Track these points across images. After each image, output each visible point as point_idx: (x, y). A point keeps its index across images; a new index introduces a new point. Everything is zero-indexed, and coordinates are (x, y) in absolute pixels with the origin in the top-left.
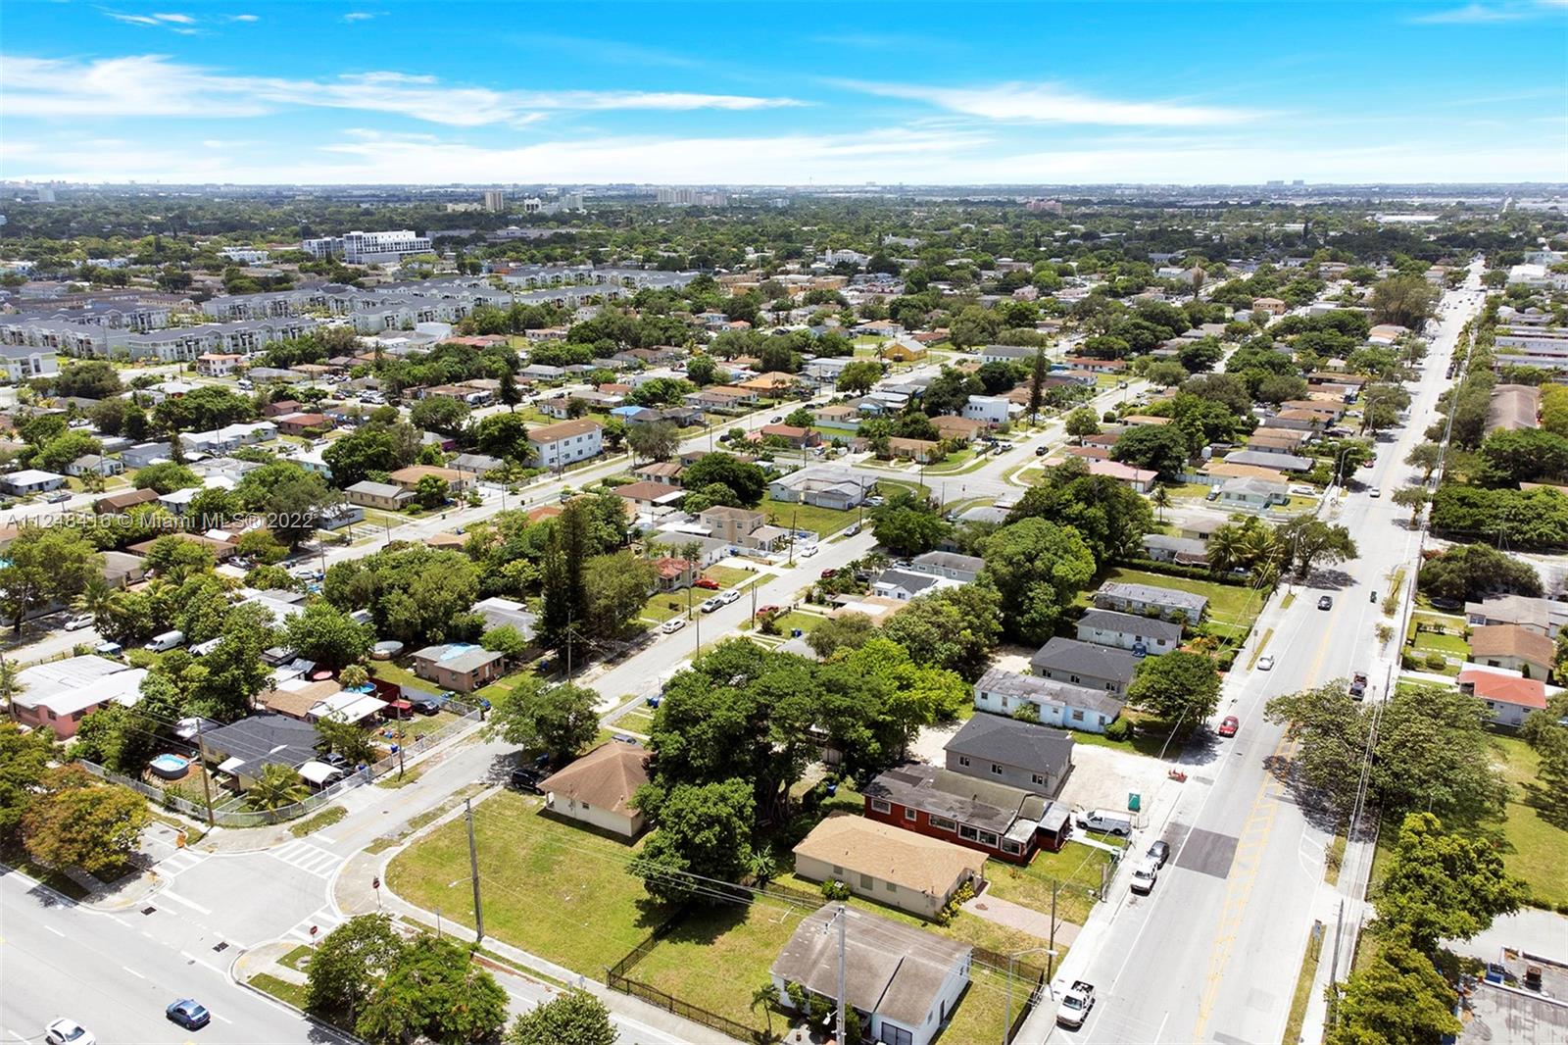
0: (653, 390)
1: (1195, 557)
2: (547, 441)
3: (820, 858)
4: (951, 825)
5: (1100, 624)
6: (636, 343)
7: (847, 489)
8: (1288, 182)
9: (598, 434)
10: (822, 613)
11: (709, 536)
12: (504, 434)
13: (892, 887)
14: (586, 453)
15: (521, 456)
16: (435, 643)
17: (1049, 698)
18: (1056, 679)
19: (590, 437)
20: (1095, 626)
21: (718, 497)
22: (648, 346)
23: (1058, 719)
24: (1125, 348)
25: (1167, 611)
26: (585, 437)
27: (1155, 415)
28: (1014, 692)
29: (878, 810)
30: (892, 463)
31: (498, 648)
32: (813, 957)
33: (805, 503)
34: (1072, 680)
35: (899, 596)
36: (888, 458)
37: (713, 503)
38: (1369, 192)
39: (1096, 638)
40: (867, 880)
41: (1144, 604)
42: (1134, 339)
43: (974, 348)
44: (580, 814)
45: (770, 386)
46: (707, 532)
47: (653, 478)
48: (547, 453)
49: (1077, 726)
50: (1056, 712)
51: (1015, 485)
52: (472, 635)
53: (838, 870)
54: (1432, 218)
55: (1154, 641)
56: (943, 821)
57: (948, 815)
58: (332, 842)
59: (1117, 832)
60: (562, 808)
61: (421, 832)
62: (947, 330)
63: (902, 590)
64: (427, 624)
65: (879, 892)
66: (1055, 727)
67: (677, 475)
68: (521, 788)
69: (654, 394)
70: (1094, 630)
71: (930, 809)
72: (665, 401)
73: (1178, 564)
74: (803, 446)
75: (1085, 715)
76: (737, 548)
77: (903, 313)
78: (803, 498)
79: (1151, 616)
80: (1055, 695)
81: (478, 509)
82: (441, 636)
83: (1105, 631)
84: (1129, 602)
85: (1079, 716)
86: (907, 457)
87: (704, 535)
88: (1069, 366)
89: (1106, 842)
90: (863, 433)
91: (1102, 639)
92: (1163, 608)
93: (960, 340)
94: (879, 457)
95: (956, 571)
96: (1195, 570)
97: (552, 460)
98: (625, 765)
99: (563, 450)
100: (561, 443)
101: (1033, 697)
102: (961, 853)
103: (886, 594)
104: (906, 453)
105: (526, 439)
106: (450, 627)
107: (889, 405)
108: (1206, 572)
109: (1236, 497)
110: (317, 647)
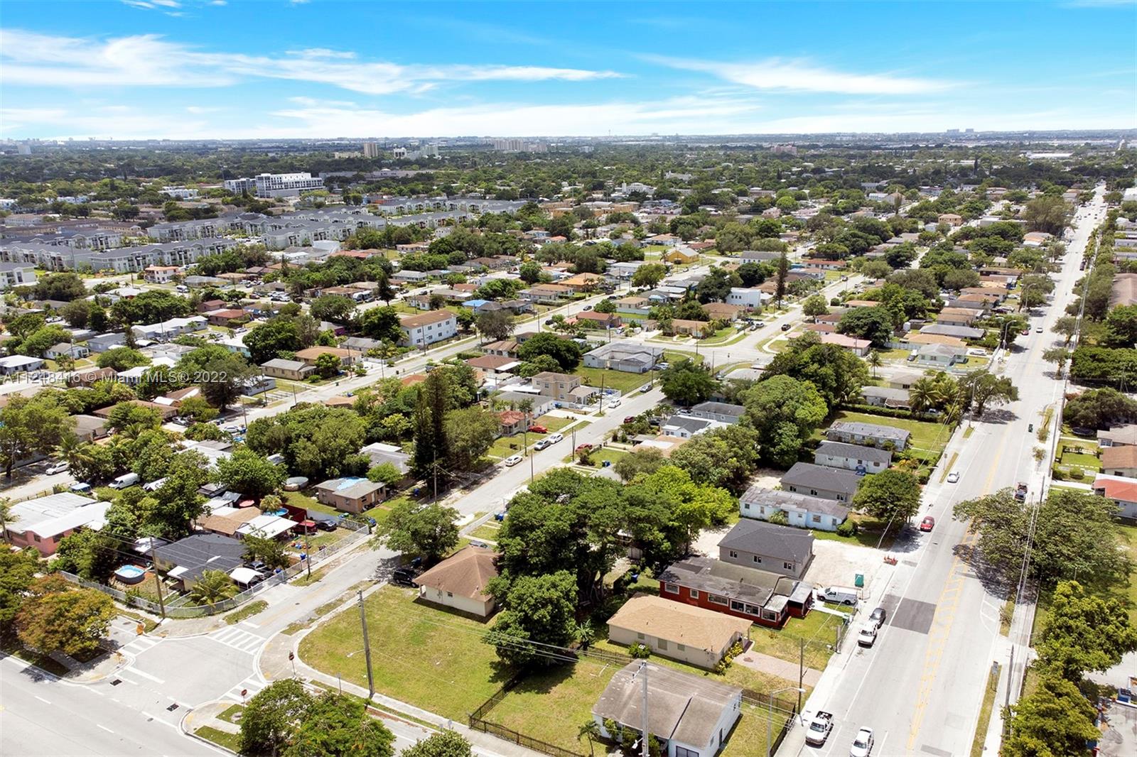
0: (495, 288)
1: (900, 402)
2: (414, 327)
3: (628, 628)
4: (724, 601)
5: (832, 452)
6: (480, 253)
7: (641, 358)
8: (962, 130)
9: (454, 320)
10: (625, 449)
11: (539, 394)
12: (381, 322)
13: (681, 647)
14: (445, 335)
15: (395, 338)
16: (333, 477)
17: (795, 507)
18: (800, 492)
19: (448, 323)
20: (828, 454)
21: (545, 365)
22: (490, 256)
23: (802, 522)
24: (845, 252)
25: (880, 442)
26: (443, 323)
27: (869, 299)
28: (769, 503)
29: (670, 591)
30: (675, 338)
31: (381, 480)
32: (624, 700)
33: (611, 369)
34: (812, 493)
35: (682, 435)
36: (671, 335)
37: (541, 370)
38: (1021, 136)
39: (829, 462)
40: (663, 643)
41: (864, 437)
42: (852, 245)
43: (733, 253)
44: (446, 601)
45: (582, 283)
46: (538, 391)
47: (495, 353)
48: (415, 335)
49: (817, 527)
50: (800, 516)
51: (767, 353)
52: (361, 470)
53: (641, 636)
54: (1067, 155)
55: (871, 464)
56: (718, 598)
57: (722, 594)
58: (257, 627)
59: (847, 603)
60: (432, 596)
61: (325, 618)
62: (714, 241)
63: (684, 431)
64: (327, 463)
65: (671, 651)
66: (800, 528)
67: (514, 350)
68: (401, 583)
69: (495, 291)
70: (827, 456)
71: (708, 590)
72: (504, 296)
73: (888, 407)
74: (608, 327)
75: (822, 518)
76: (560, 403)
77: (681, 228)
78: (608, 365)
79: (868, 445)
80: (800, 505)
81: (363, 378)
82: (337, 472)
83: (835, 457)
84: (853, 436)
85: (817, 519)
86: (686, 333)
87: (536, 393)
88: (805, 265)
89: (839, 610)
90: (653, 316)
91: (833, 463)
92: (877, 439)
93: (723, 248)
94: (664, 334)
95: (724, 416)
96: (900, 411)
97: (419, 341)
98: (479, 564)
99: (427, 332)
100: (426, 328)
101: (783, 506)
102: (732, 621)
103: (672, 433)
104: (685, 330)
105: (399, 325)
106: (343, 465)
107: (672, 295)
108: (909, 413)
109: (929, 357)
110: (242, 482)
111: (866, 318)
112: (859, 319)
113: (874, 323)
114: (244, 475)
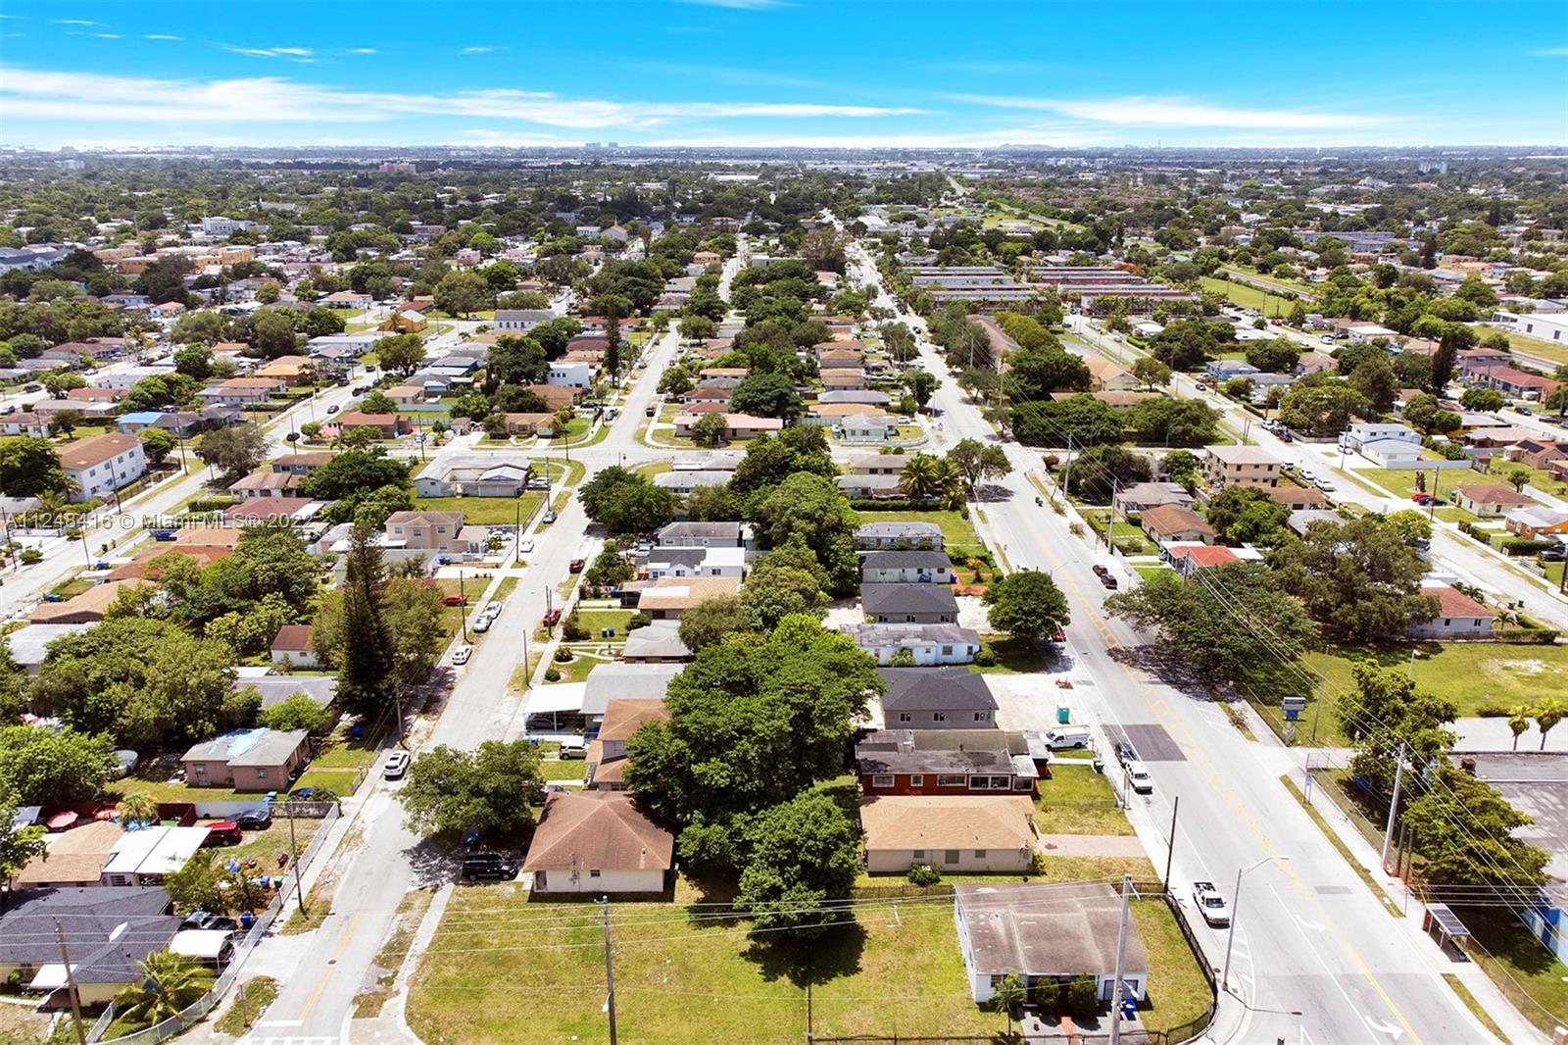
0: (155, 390)
1: (888, 491)
2: (84, 467)
3: (898, 847)
4: (961, 779)
5: (882, 564)
6: (60, 337)
7: (509, 473)
8: (604, 145)
9: (139, 449)
10: (610, 607)
11: (405, 547)
12: (28, 465)
13: (980, 853)
14: (130, 476)
15: (60, 487)
16: (202, 737)
17: (919, 640)
18: (920, 622)
19: (132, 455)
20: (879, 567)
21: (395, 502)
22: (81, 338)
23: (930, 658)
24: (630, 306)
25: (914, 542)
26: (125, 455)
27: (727, 366)
28: (884, 642)
29: (880, 786)
30: (513, 439)
31: (299, 725)
32: (1005, 942)
33: (465, 495)
34: (908, 620)
35: (678, 573)
36: (506, 437)
37: (393, 510)
39: (881, 578)
40: (952, 855)
41: (892, 540)
42: (635, 296)
43: (470, 314)
44: (587, 884)
45: (296, 372)
46: (403, 543)
47: (257, 493)
48: (86, 481)
49: (948, 662)
50: (928, 651)
51: (649, 446)
52: (248, 718)
53: (919, 853)
54: (755, 178)
55: (934, 571)
56: (953, 778)
57: (955, 771)
58: (298, 1023)
59: (1079, 746)
60: (557, 882)
61: (408, 968)
62: (430, 298)
63: (680, 567)
65: (965, 863)
66: (928, 666)
67: (290, 485)
68: (478, 879)
69: (156, 395)
70: (879, 571)
71: (936, 770)
72: (172, 402)
73: (877, 499)
74: (396, 434)
75: (954, 648)
76: (448, 556)
77: (371, 281)
78: (460, 491)
79: (902, 549)
80: (923, 636)
82: (210, 727)
83: (889, 570)
84: (879, 540)
85: (948, 651)
86: (526, 432)
87: (401, 547)
88: (589, 326)
89: (1074, 757)
90: (456, 413)
91: (887, 577)
92: (909, 540)
93: (456, 307)
94: (493, 437)
95: (707, 539)
96: (895, 502)
97: (94, 490)
99: (118, 469)
100: (114, 460)
101: (904, 642)
102: (1011, 802)
103: (663, 574)
104: (523, 428)
105: (59, 467)
107: (454, 380)
108: (907, 503)
109: (860, 433)
110: (45, 784)
111: (770, 390)
112: (762, 391)
113: (783, 395)
114: (48, 769)
